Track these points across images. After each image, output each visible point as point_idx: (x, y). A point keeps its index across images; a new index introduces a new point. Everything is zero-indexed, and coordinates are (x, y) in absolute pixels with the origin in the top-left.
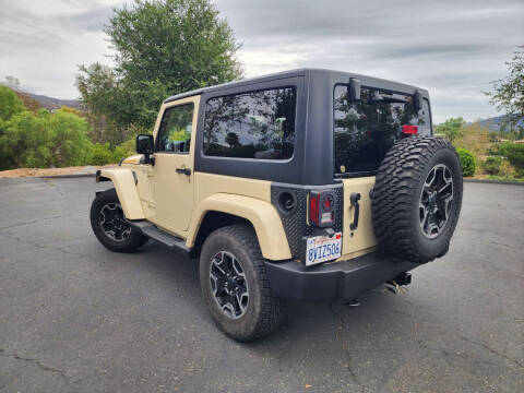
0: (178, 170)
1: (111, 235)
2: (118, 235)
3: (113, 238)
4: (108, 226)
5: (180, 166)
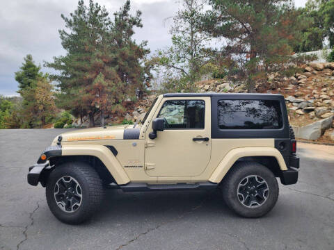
0: (194, 140)
1: (62, 206)
2: (68, 207)
3: (64, 209)
4: (60, 197)
5: (195, 137)
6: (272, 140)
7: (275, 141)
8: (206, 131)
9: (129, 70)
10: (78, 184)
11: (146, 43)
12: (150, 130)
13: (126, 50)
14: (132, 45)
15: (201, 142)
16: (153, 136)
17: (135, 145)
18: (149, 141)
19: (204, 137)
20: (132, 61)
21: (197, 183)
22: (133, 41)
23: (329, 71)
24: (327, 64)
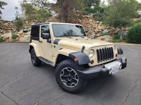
23: (87, 18)
24: (86, 16)
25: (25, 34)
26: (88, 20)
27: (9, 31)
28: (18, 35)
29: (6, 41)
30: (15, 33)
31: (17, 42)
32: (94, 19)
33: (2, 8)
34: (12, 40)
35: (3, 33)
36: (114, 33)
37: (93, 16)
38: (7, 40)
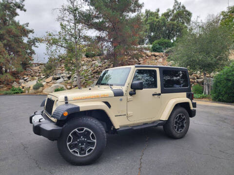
3: (78, 154)
5: (153, 93)
6: (185, 93)
7: (187, 94)
8: (158, 90)
9: (14, 45)
10: (92, 133)
11: (27, 24)
12: (130, 90)
13: (13, 28)
14: (16, 25)
15: (156, 96)
16: (132, 94)
17: (121, 100)
18: (129, 97)
19: (158, 93)
20: (17, 38)
21: (154, 122)
22: (17, 21)
23: (154, 57)
24: (153, 53)
25: (53, 83)
26: (156, 59)
27: (35, 78)
28: (44, 83)
29: (25, 92)
30: (41, 81)
31: (39, 94)
32: (167, 57)
33: (36, 47)
34: (33, 91)
35: (28, 81)
36: (198, 82)
37: (166, 53)
38: (27, 92)
